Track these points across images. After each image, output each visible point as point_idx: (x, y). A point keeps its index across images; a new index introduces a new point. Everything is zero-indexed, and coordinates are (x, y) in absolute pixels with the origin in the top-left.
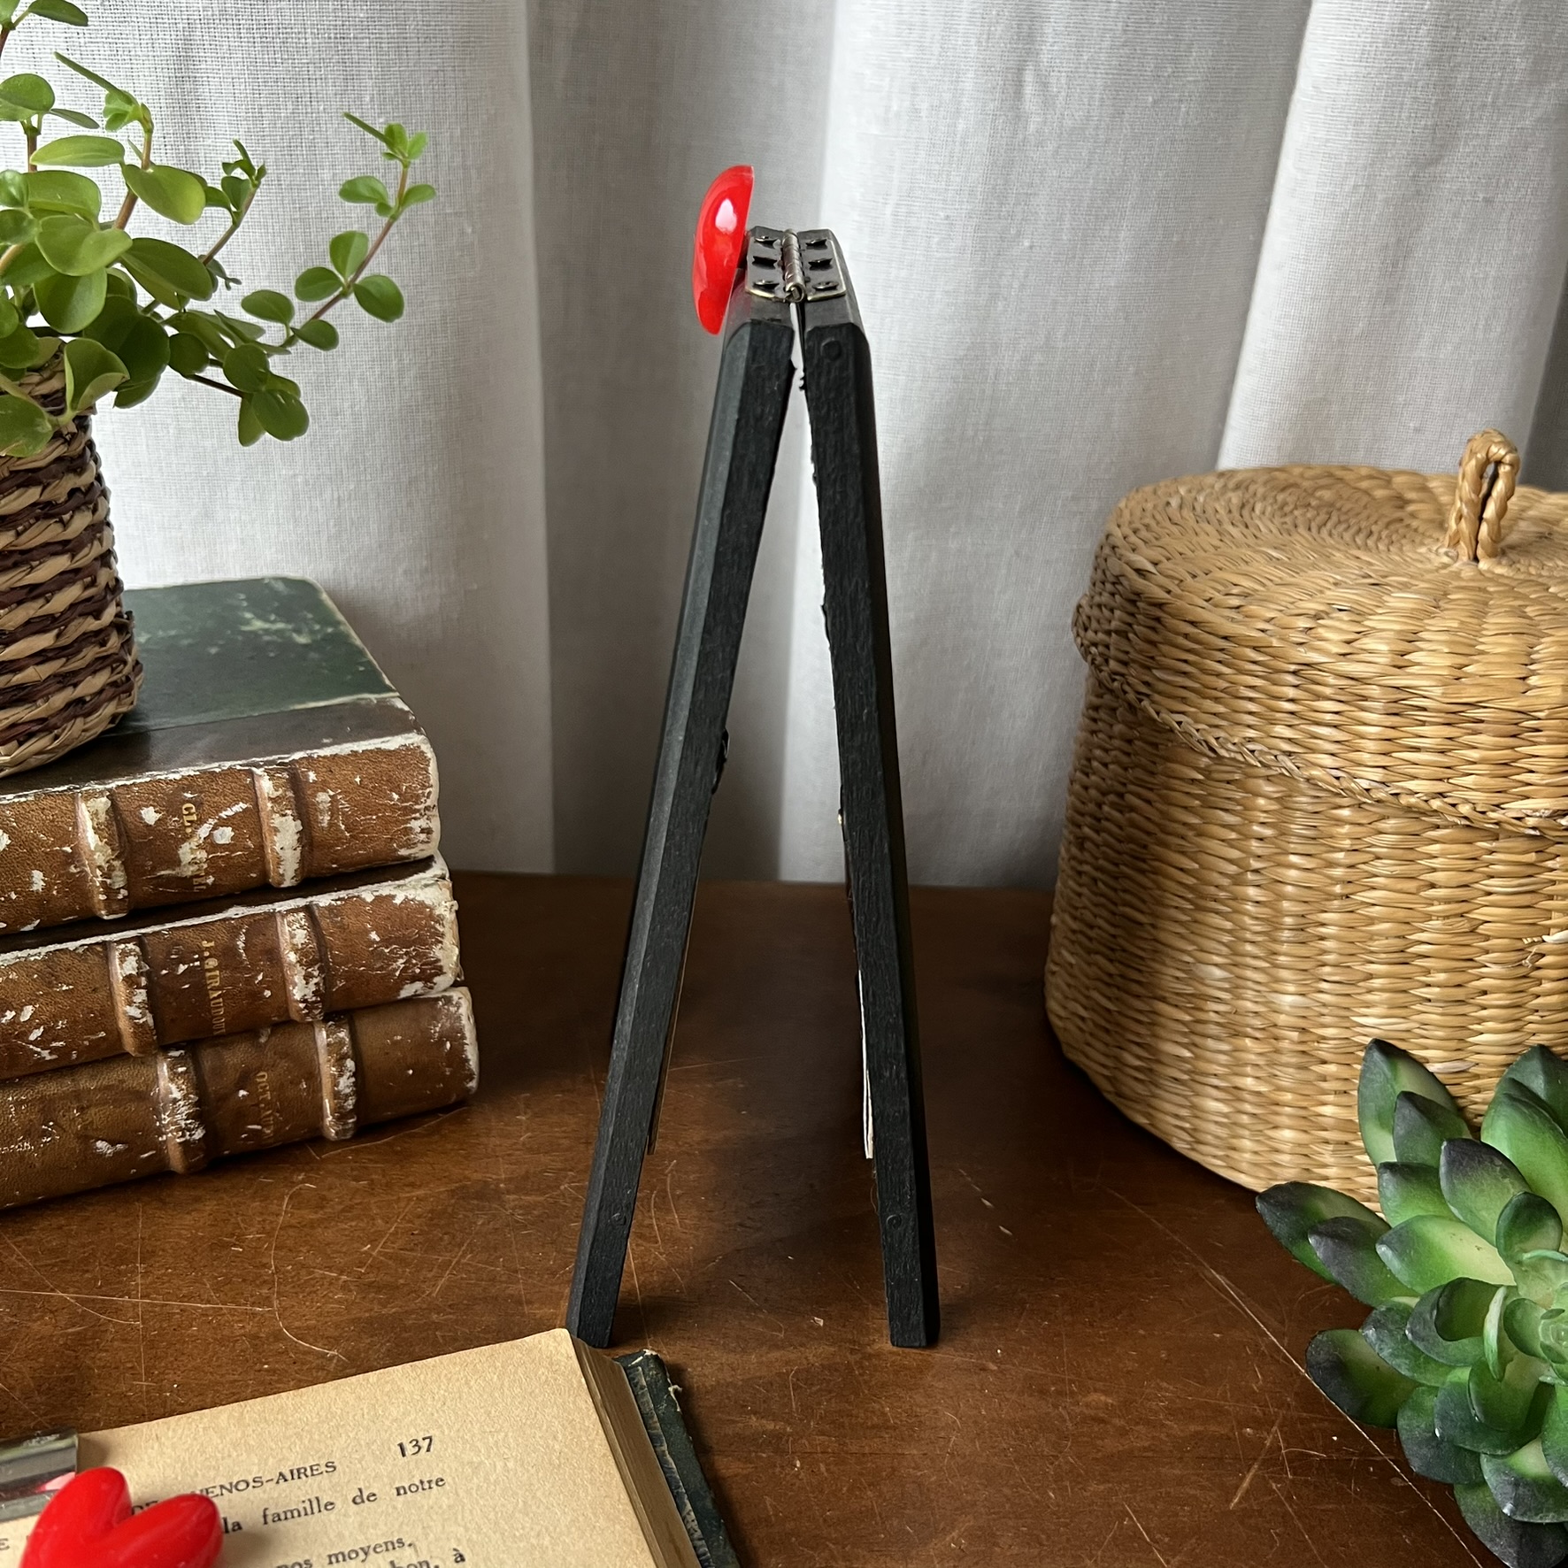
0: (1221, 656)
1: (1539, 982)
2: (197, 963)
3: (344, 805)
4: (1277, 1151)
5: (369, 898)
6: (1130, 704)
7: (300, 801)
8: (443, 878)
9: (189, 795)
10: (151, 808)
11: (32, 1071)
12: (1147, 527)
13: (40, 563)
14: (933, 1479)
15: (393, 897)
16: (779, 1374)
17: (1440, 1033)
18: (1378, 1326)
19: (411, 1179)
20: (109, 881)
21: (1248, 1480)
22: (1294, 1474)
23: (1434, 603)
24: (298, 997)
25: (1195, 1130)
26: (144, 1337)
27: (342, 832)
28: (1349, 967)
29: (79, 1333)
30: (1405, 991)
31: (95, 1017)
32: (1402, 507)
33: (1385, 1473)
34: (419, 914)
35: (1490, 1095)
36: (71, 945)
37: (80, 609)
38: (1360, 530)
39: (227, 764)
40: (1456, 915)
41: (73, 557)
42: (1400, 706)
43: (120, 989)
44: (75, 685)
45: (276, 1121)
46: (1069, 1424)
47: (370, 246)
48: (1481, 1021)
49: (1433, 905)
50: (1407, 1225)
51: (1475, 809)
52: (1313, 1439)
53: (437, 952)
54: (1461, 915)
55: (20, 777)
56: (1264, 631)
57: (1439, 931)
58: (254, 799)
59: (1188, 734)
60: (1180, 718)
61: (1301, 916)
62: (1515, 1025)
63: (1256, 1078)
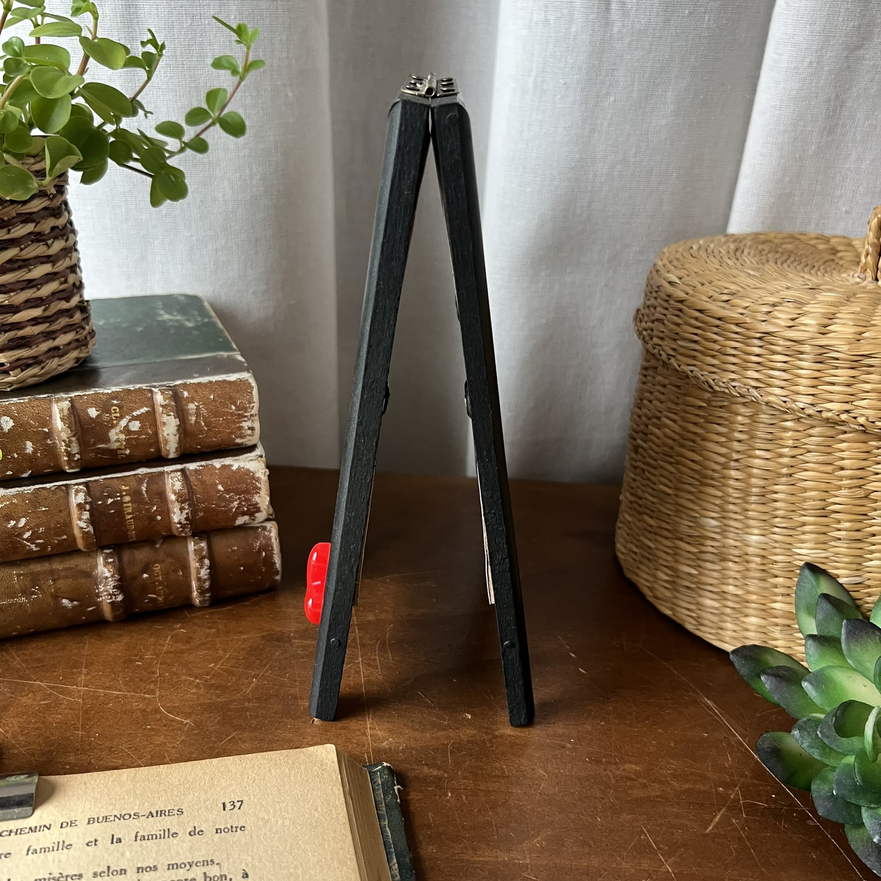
0: (715, 329)
2: (119, 498)
3: (204, 411)
4: (747, 630)
5: (218, 466)
6: (664, 362)
7: (178, 406)
8: (261, 456)
9: (115, 402)
10: (94, 408)
11: (27, 556)
12: (677, 259)
13: (35, 267)
14: (529, 807)
15: (232, 466)
16: (443, 745)
17: (846, 560)
18: (801, 729)
19: (241, 629)
20: (69, 449)
21: (718, 817)
22: (747, 815)
23: (847, 299)
24: (176, 520)
25: (699, 617)
26: (83, 708)
27: (203, 427)
28: (791, 518)
29: (47, 704)
30: (824, 533)
31: (61, 526)
32: (835, 254)
33: (804, 817)
34: (247, 476)
36: (48, 486)
37: (59, 296)
39: (138, 386)
40: (856, 487)
41: (54, 265)
42: (823, 357)
43: (75, 511)
44: (54, 339)
45: (165, 594)
46: (613, 781)
47: (229, 95)
48: (872, 552)
49: (842, 480)
50: (822, 670)
51: (868, 420)
52: (759, 795)
53: (256, 498)
54: (860, 487)
55: (22, 390)
56: (742, 314)
57: (846, 496)
58: (153, 406)
59: (696, 378)
60: (691, 368)
61: (763, 487)
63: (735, 586)
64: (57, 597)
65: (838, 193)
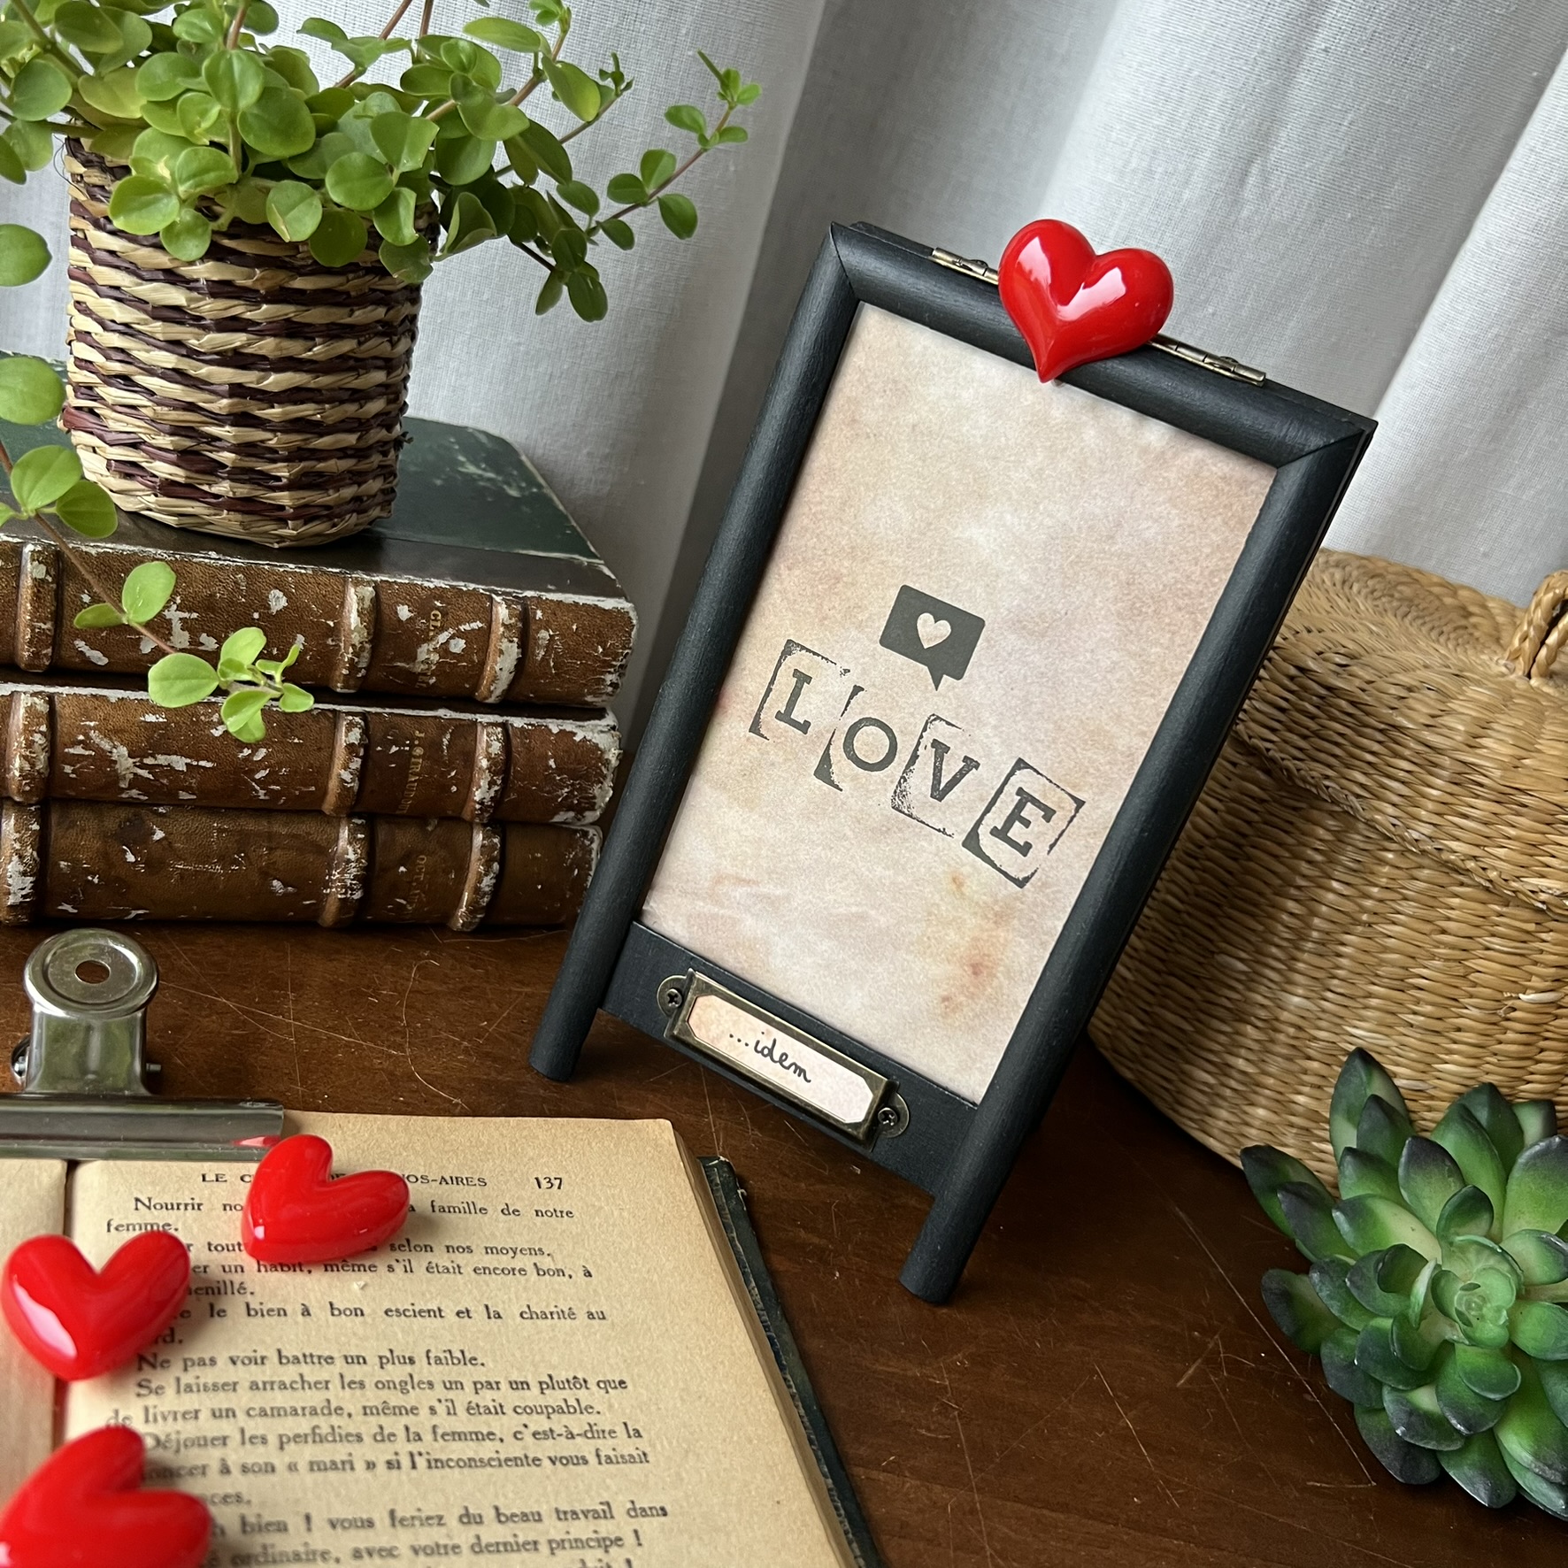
0: (1318, 701)
1: (1506, 1031)
2: (407, 748)
3: (559, 646)
4: (1247, 1124)
5: (555, 730)
7: (524, 631)
8: (613, 729)
9: (438, 604)
10: (406, 607)
11: (243, 806)
13: (366, 372)
15: (575, 734)
16: (824, 1203)
17: (1413, 1055)
18: (1322, 1271)
19: (520, 977)
20: (355, 659)
21: (1193, 1369)
22: (1229, 1373)
23: (1503, 702)
24: (477, 798)
25: (1179, 1092)
26: (298, 1051)
27: (549, 668)
28: (1354, 984)
29: (242, 1036)
30: (1394, 1014)
31: (313, 771)
32: (1467, 618)
33: (1299, 1389)
34: (591, 754)
35: (1439, 1116)
37: (381, 419)
38: (1433, 628)
39: (472, 586)
40: (1455, 960)
41: (389, 373)
42: (1465, 777)
43: (340, 754)
44: (360, 485)
45: (419, 901)
46: (1055, 1296)
47: (678, 166)
48: (1450, 1052)
49: (1439, 947)
50: (1359, 1198)
51: (1500, 876)
52: (1245, 1351)
53: (596, 790)
54: (1460, 961)
55: (296, 552)
56: (1363, 690)
57: (1438, 970)
58: (490, 622)
59: (1272, 760)
60: (1269, 745)
61: (1327, 933)
62: (1477, 1062)
63: (1247, 1060)
65: (1480, 525)
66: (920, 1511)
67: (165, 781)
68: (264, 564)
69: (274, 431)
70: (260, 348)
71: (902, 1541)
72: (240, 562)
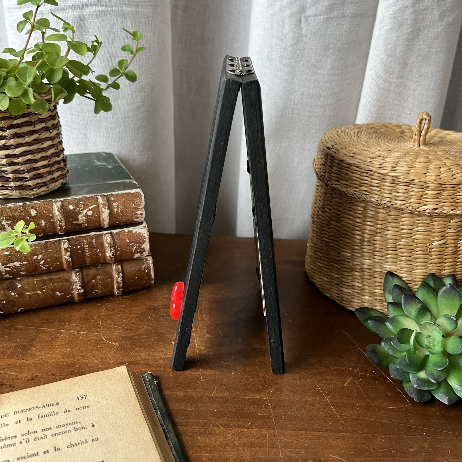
0: (347, 169)
1: (432, 256)
2: (83, 246)
3: (120, 206)
4: (363, 302)
5: (127, 231)
6: (326, 183)
7: (109, 204)
8: (145, 227)
9: (81, 202)
10: (72, 205)
11: (41, 272)
12: (331, 137)
13: (45, 142)
15: (133, 231)
16: (230, 352)
17: (405, 270)
18: (384, 342)
19: (136, 305)
20: (61, 224)
21: (349, 380)
22: (361, 378)
23: (404, 155)
24: (108, 256)
25: (342, 297)
26: (68, 339)
27: (120, 213)
28: (382, 252)
29: (52, 338)
30: (396, 258)
31: (57, 258)
32: (403, 134)
33: (386, 379)
34: (139, 236)
35: (418, 287)
36: (51, 240)
37: (54, 155)
38: (390, 139)
39: (91, 195)
40: (409, 237)
41: (53, 141)
42: (394, 181)
43: (63, 251)
44: (53, 174)
45: (102, 289)
46: (304, 366)
47: (129, 63)
48: (417, 266)
49: (403, 235)
50: (394, 317)
51: (413, 208)
52: (367, 371)
53: (144, 246)
54: (411, 237)
55: (39, 197)
56: (359, 162)
57: (405, 242)
58: (98, 204)
59: (339, 190)
60: (337, 186)
61: (369, 238)
62: (426, 267)
63: (358, 282)
64: (54, 291)
66: (258, 438)
67: (15, 270)
68: (28, 203)
69: (22, 165)
70: (10, 143)
71: (251, 448)
72: (21, 204)
